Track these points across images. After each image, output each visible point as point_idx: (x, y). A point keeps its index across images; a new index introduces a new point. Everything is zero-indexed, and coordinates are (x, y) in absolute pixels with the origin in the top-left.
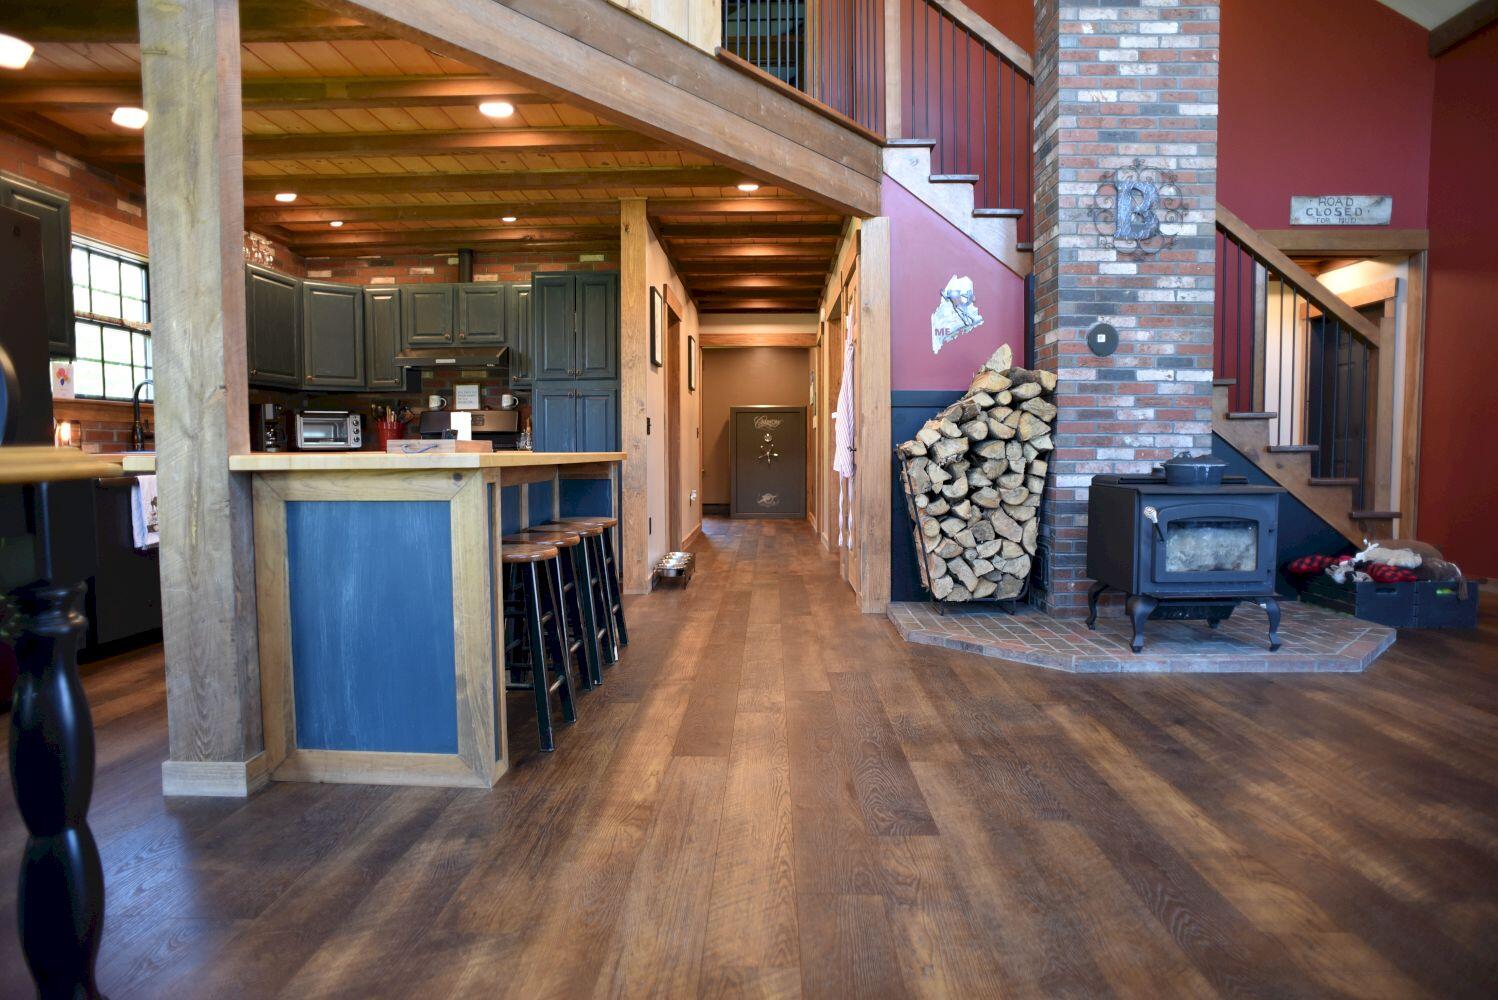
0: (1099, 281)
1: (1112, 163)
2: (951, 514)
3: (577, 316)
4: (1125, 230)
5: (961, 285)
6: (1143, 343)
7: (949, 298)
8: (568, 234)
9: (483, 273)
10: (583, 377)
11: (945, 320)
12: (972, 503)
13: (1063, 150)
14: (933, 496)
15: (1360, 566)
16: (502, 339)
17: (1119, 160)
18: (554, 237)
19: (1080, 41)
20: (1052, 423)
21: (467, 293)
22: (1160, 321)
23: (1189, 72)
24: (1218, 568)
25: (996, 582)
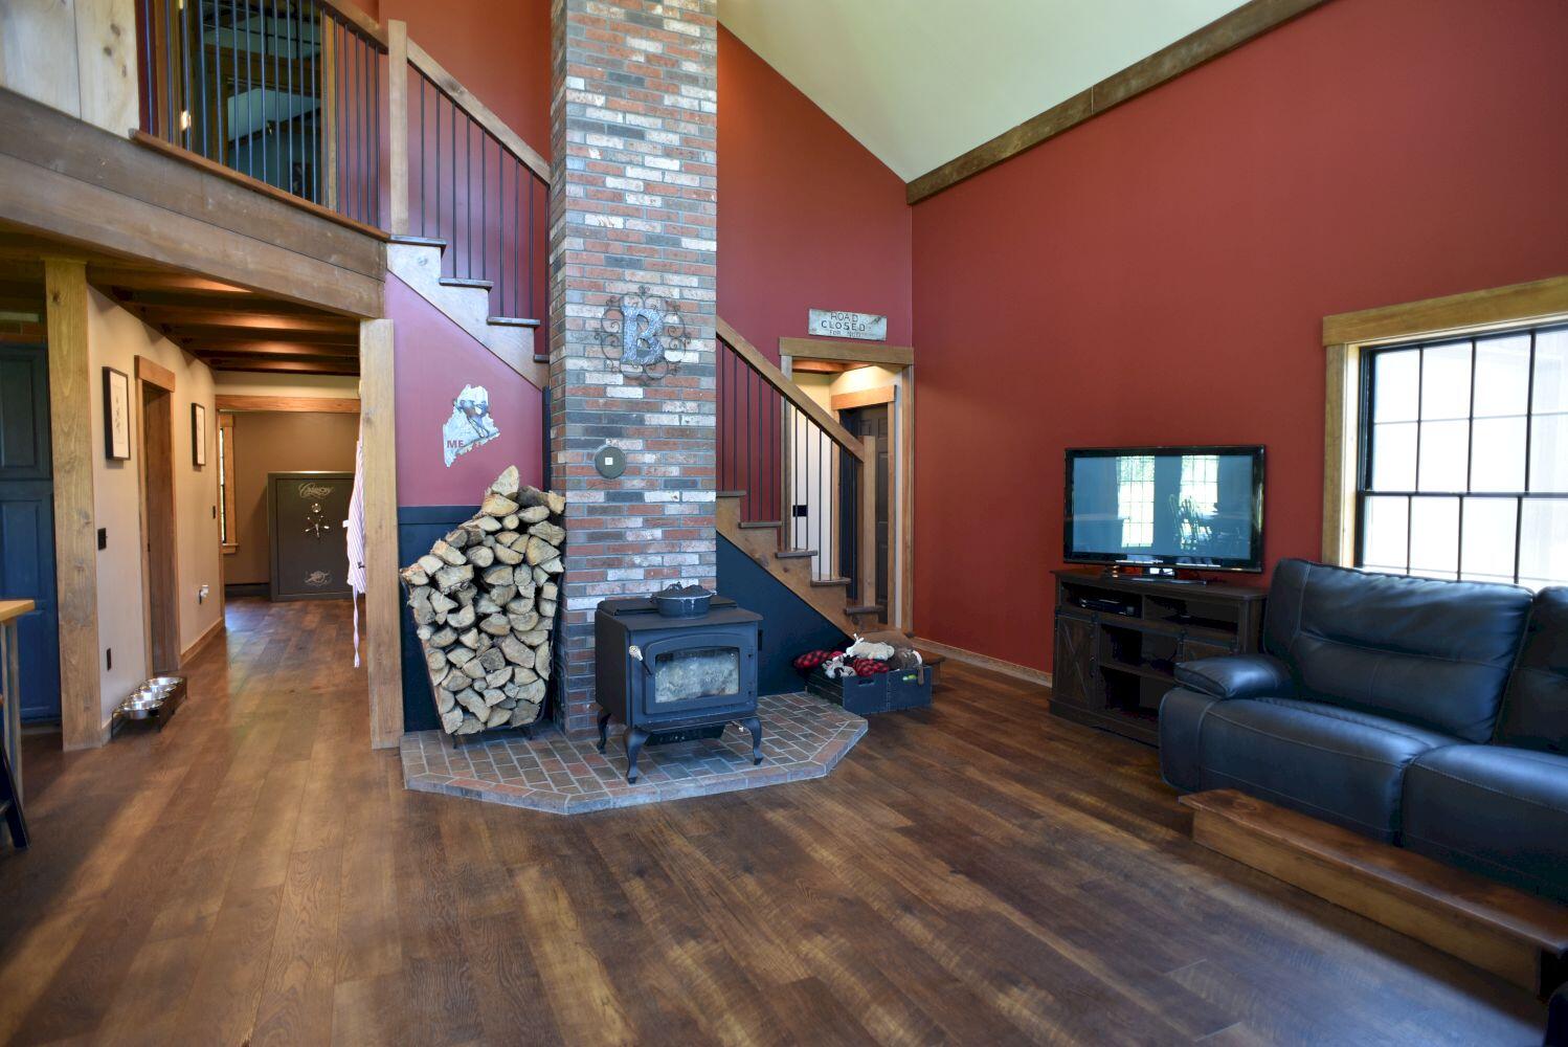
0: (605, 404)
1: (618, 288)
2: (458, 643)
4: (631, 354)
5: (476, 395)
6: (650, 466)
7: (462, 408)
11: (458, 431)
12: (480, 631)
13: (569, 271)
14: (438, 627)
15: (848, 661)
17: (625, 285)
19: (587, 165)
20: (562, 548)
22: (666, 444)
23: (691, 208)
24: (705, 695)
25: (511, 709)
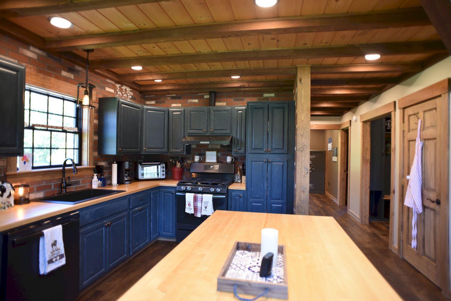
3: (269, 123)
8: (261, 84)
9: (220, 102)
10: (271, 152)
16: (230, 132)
18: (255, 86)
21: (214, 111)
